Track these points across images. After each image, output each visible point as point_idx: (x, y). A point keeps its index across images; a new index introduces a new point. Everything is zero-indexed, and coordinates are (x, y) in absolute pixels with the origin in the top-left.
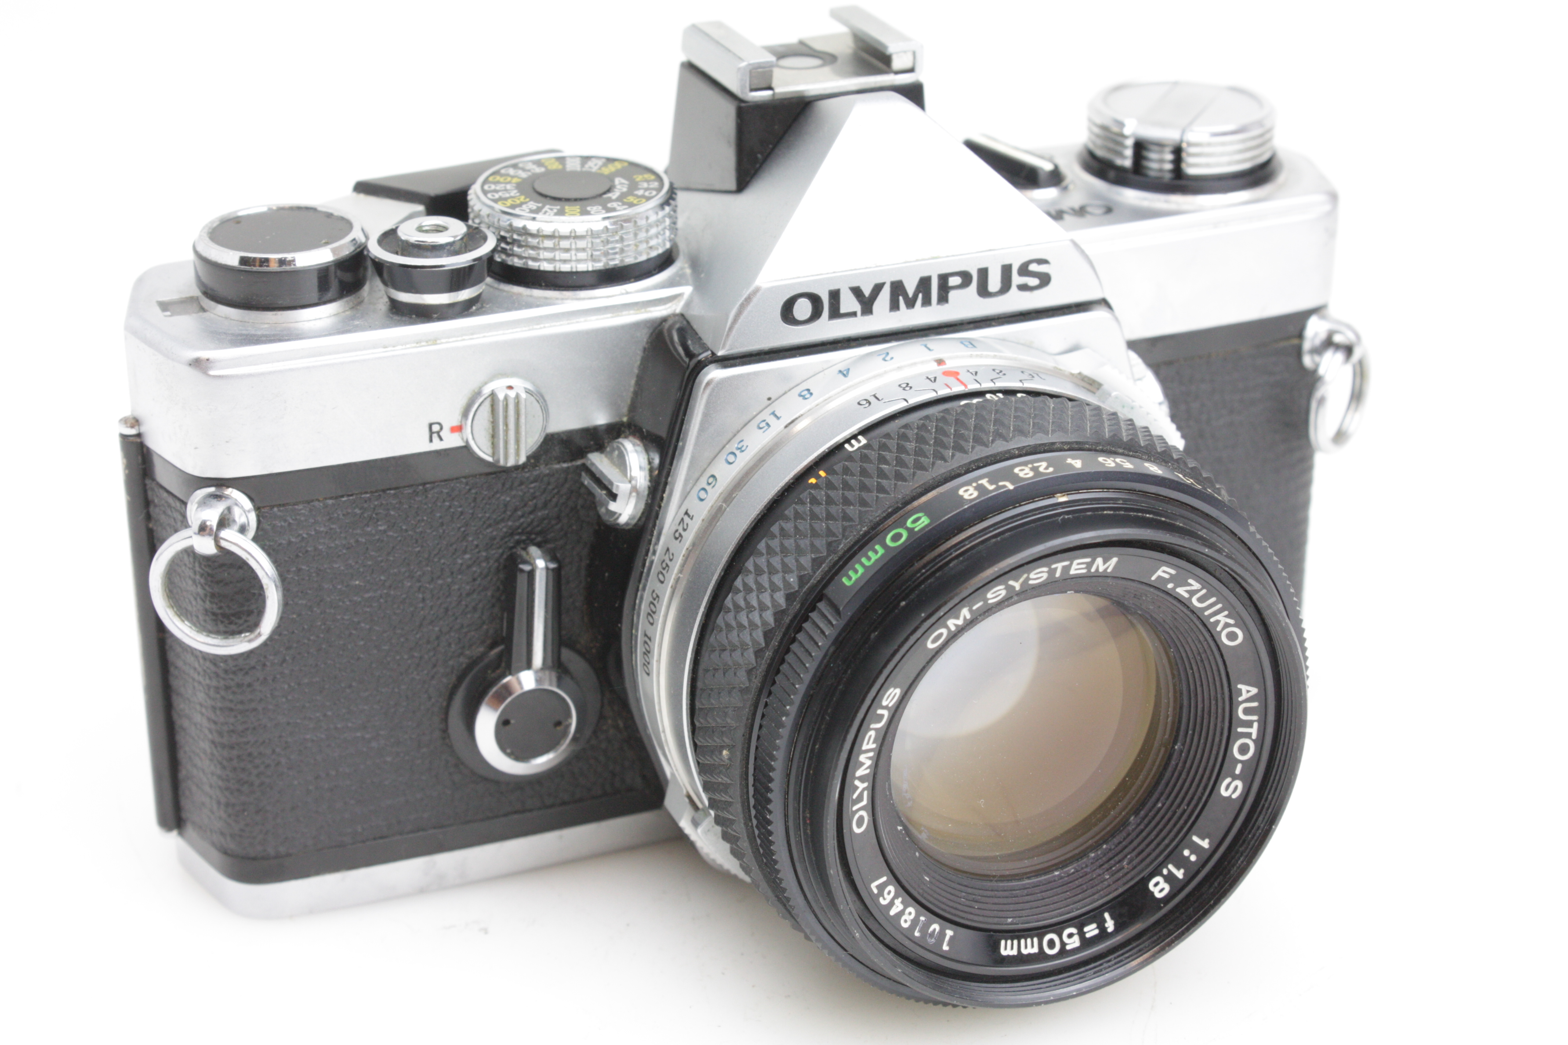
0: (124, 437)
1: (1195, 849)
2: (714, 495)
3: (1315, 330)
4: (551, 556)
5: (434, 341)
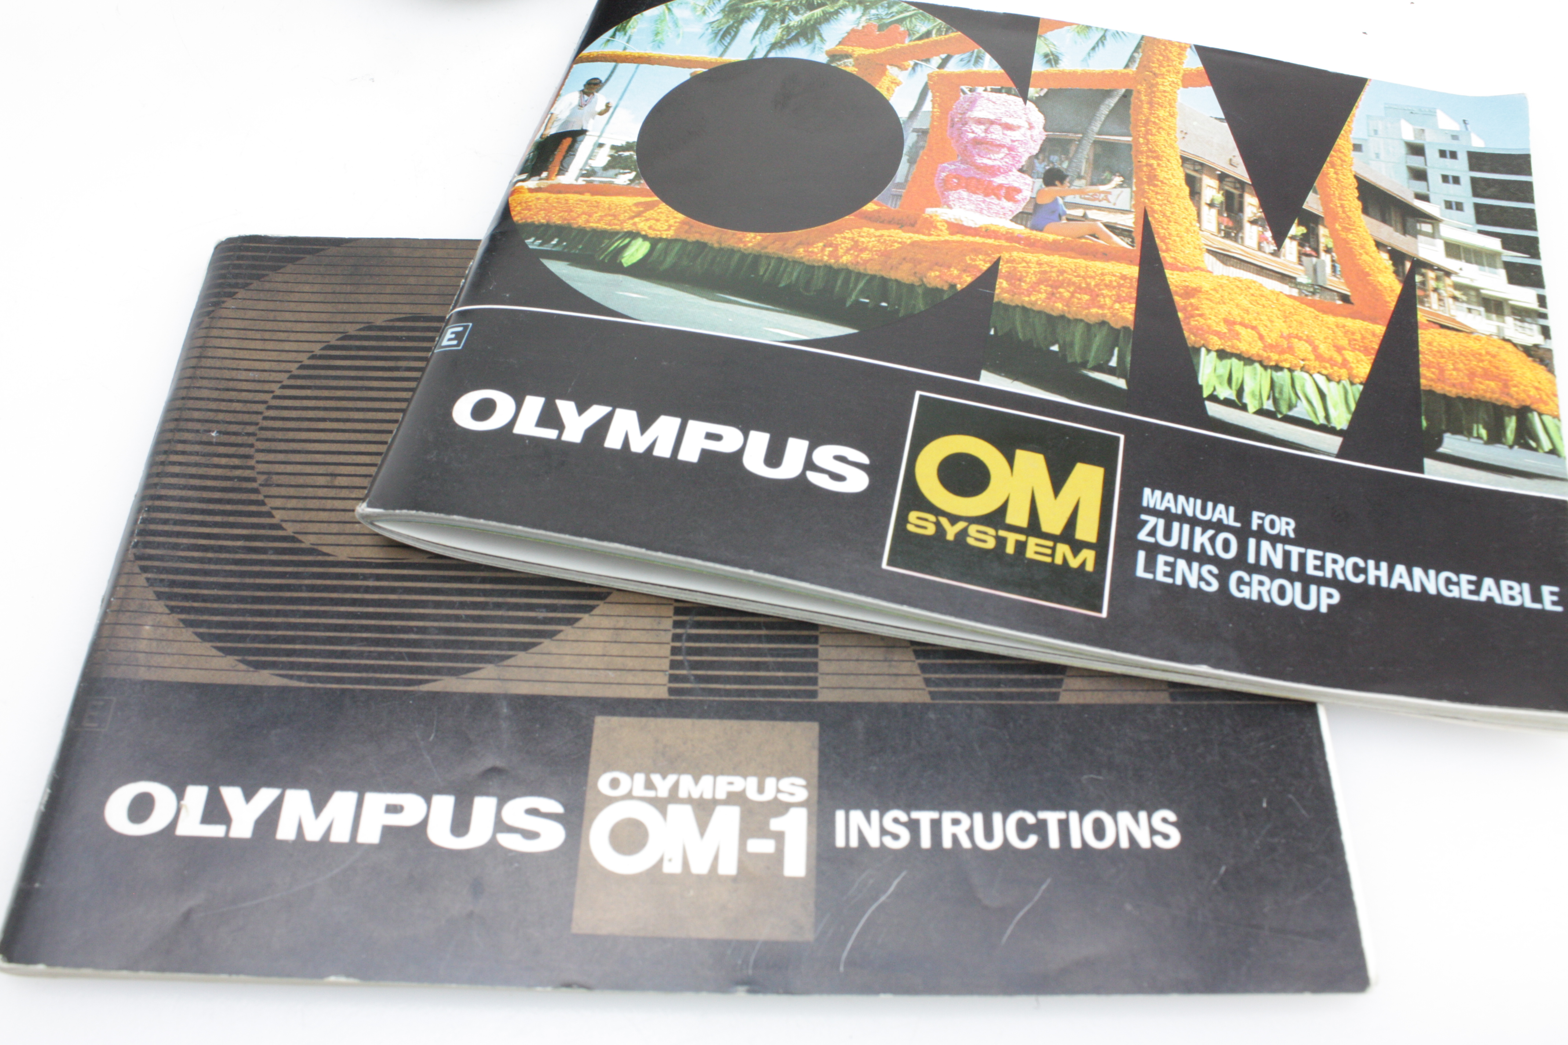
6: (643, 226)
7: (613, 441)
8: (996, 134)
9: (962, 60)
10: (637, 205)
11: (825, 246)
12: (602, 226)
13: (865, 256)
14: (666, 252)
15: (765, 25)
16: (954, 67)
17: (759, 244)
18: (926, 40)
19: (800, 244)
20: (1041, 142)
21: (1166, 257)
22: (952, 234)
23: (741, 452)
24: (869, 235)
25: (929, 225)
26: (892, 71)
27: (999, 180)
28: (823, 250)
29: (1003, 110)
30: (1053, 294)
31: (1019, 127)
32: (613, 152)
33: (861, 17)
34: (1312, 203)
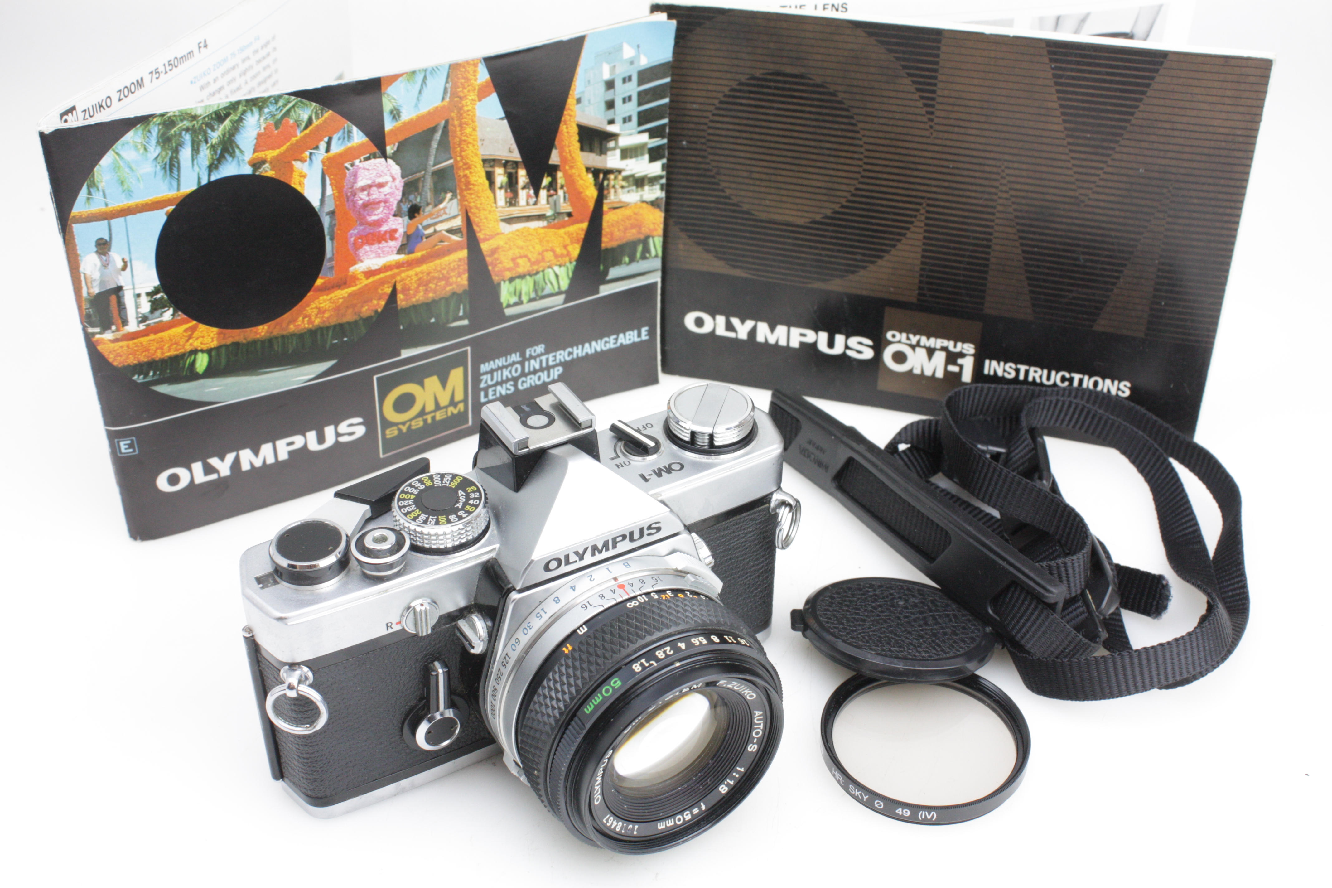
0: (246, 638)
1: (738, 772)
2: (519, 648)
3: (777, 497)
4: (445, 665)
5: (386, 591)
6: (197, 344)
7: (245, 467)
8: (376, 194)
9: (339, 139)
10: (186, 331)
11: (304, 318)
12: (173, 353)
13: (327, 315)
14: (218, 355)
15: (196, 150)
16: (336, 148)
17: (267, 332)
18: (311, 128)
19: (290, 322)
20: (401, 189)
21: (480, 235)
22: (367, 278)
23: (305, 445)
24: (325, 301)
25: (354, 279)
26: (297, 165)
27: (384, 228)
28: (303, 321)
29: (375, 173)
30: (426, 290)
31: (387, 183)
32: (149, 298)
33: (259, 119)
34: (554, 158)
